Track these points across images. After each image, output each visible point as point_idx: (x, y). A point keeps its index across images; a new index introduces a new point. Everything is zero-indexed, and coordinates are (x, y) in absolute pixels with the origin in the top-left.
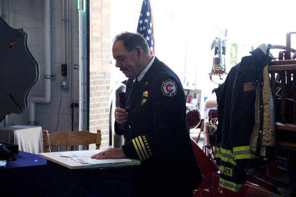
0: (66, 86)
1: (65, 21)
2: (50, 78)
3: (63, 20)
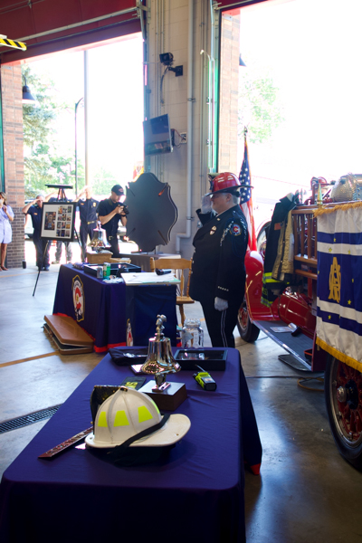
1: (201, 176)
2: (190, 219)
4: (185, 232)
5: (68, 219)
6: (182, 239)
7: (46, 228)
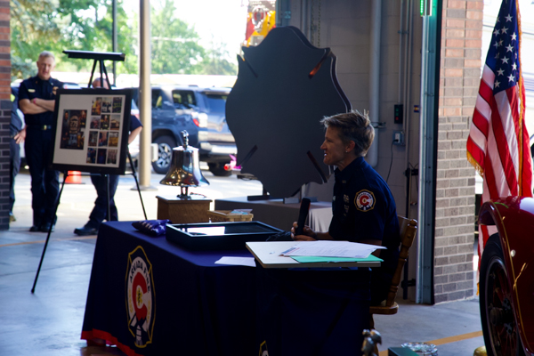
0: (401, 140)
1: (403, 33)
2: (376, 127)
3: (399, 32)
5: (114, 126)
7: (64, 145)
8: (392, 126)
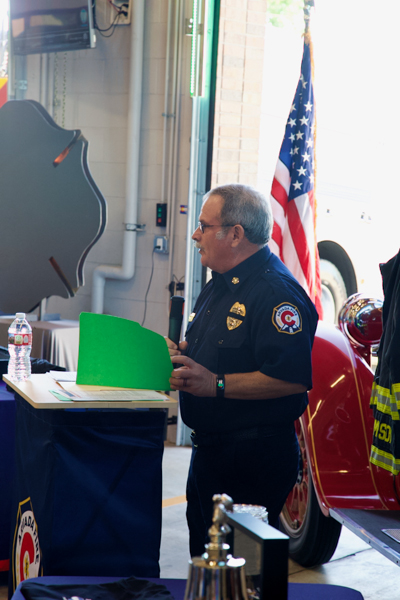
0: (164, 247)
1: (168, 116)
2: (134, 230)
3: (163, 115)
4: (120, 264)
6: (110, 281)
8: (152, 229)
